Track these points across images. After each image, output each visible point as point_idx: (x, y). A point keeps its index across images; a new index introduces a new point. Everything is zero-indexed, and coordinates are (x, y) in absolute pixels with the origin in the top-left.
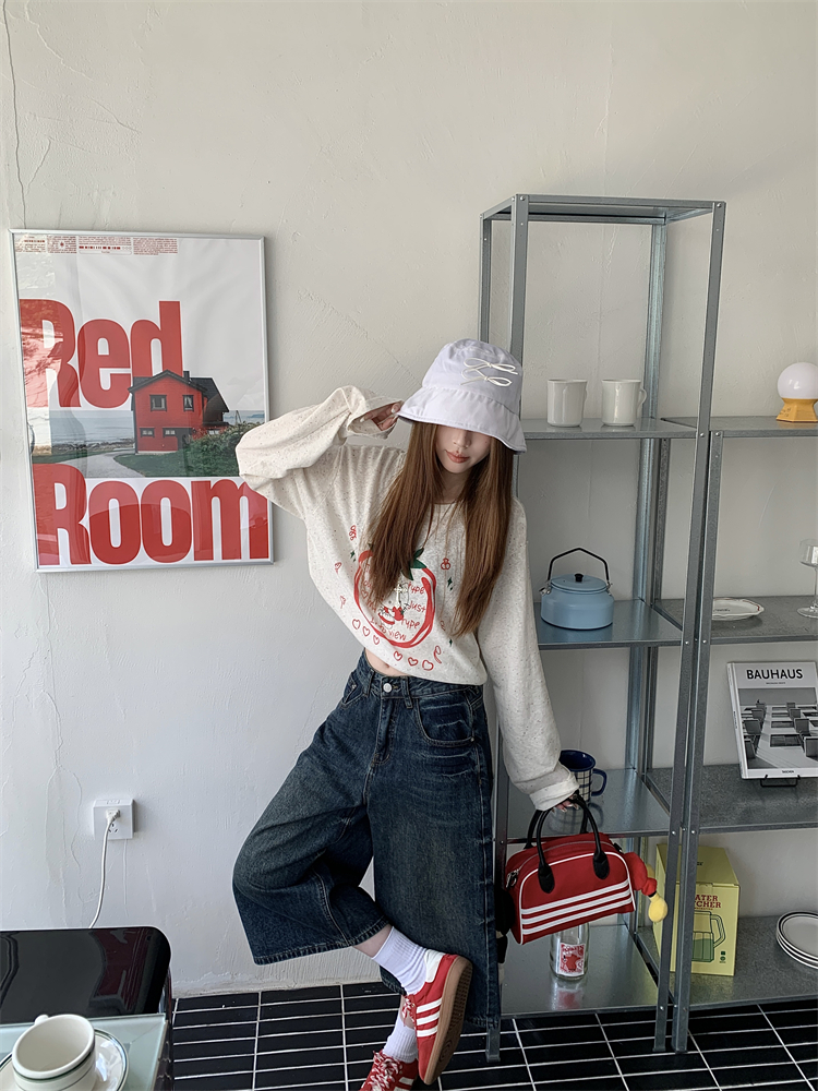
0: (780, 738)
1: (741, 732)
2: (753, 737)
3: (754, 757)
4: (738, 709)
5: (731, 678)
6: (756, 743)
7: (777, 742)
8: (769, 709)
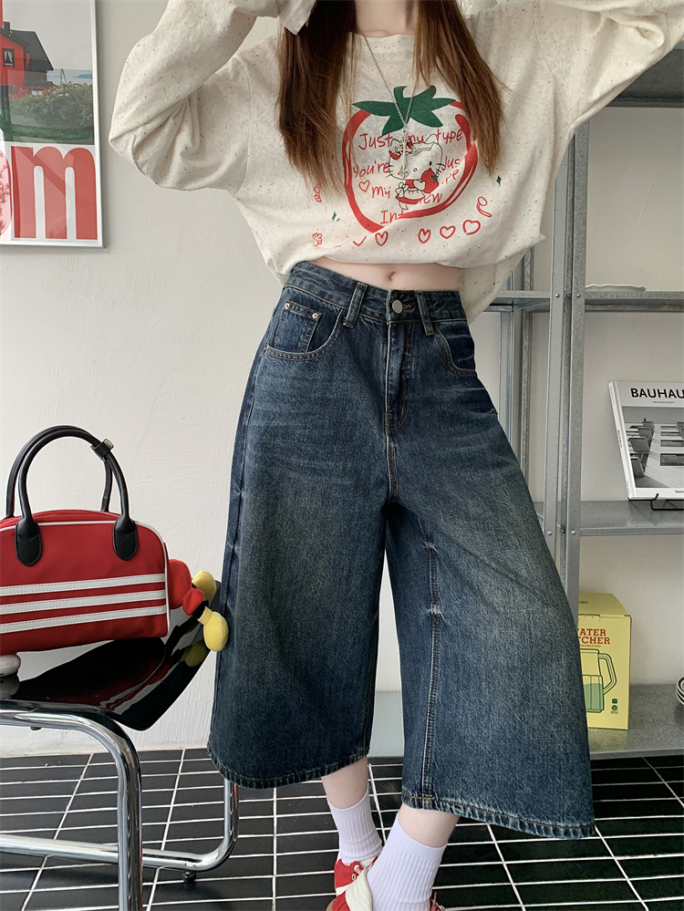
0: (670, 457)
1: (626, 451)
2: (640, 456)
3: (643, 476)
4: (622, 427)
5: (613, 398)
6: (644, 462)
7: (667, 461)
8: (657, 427)
